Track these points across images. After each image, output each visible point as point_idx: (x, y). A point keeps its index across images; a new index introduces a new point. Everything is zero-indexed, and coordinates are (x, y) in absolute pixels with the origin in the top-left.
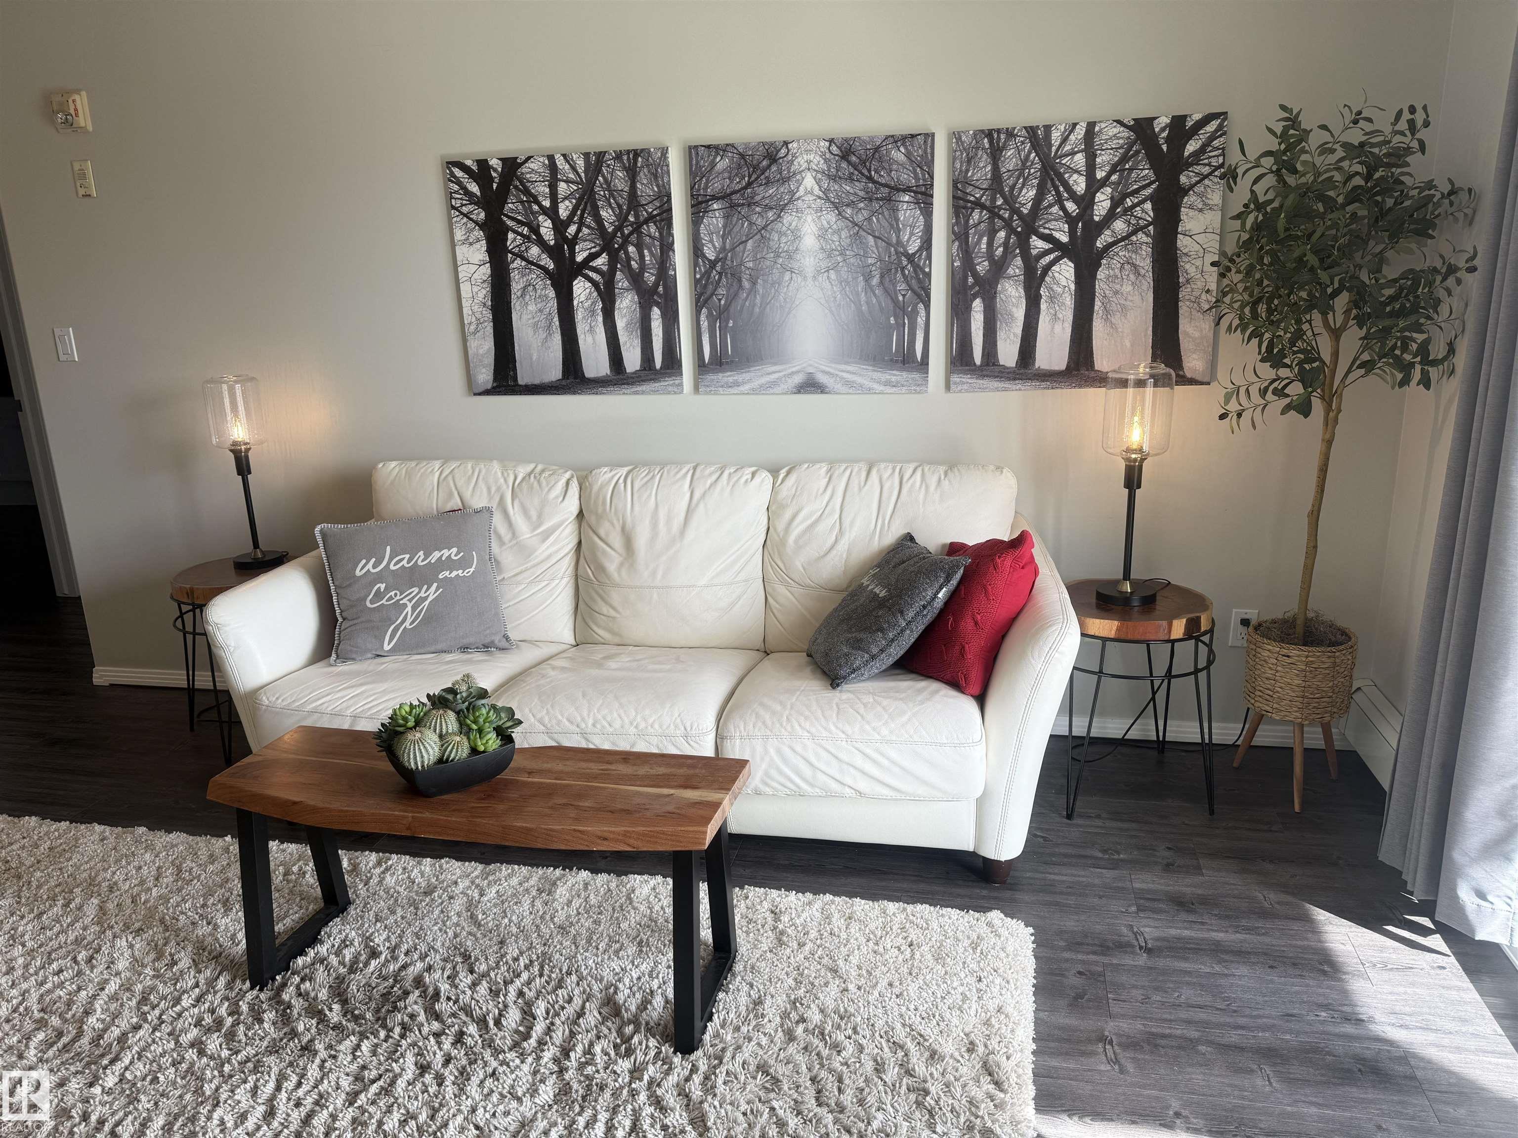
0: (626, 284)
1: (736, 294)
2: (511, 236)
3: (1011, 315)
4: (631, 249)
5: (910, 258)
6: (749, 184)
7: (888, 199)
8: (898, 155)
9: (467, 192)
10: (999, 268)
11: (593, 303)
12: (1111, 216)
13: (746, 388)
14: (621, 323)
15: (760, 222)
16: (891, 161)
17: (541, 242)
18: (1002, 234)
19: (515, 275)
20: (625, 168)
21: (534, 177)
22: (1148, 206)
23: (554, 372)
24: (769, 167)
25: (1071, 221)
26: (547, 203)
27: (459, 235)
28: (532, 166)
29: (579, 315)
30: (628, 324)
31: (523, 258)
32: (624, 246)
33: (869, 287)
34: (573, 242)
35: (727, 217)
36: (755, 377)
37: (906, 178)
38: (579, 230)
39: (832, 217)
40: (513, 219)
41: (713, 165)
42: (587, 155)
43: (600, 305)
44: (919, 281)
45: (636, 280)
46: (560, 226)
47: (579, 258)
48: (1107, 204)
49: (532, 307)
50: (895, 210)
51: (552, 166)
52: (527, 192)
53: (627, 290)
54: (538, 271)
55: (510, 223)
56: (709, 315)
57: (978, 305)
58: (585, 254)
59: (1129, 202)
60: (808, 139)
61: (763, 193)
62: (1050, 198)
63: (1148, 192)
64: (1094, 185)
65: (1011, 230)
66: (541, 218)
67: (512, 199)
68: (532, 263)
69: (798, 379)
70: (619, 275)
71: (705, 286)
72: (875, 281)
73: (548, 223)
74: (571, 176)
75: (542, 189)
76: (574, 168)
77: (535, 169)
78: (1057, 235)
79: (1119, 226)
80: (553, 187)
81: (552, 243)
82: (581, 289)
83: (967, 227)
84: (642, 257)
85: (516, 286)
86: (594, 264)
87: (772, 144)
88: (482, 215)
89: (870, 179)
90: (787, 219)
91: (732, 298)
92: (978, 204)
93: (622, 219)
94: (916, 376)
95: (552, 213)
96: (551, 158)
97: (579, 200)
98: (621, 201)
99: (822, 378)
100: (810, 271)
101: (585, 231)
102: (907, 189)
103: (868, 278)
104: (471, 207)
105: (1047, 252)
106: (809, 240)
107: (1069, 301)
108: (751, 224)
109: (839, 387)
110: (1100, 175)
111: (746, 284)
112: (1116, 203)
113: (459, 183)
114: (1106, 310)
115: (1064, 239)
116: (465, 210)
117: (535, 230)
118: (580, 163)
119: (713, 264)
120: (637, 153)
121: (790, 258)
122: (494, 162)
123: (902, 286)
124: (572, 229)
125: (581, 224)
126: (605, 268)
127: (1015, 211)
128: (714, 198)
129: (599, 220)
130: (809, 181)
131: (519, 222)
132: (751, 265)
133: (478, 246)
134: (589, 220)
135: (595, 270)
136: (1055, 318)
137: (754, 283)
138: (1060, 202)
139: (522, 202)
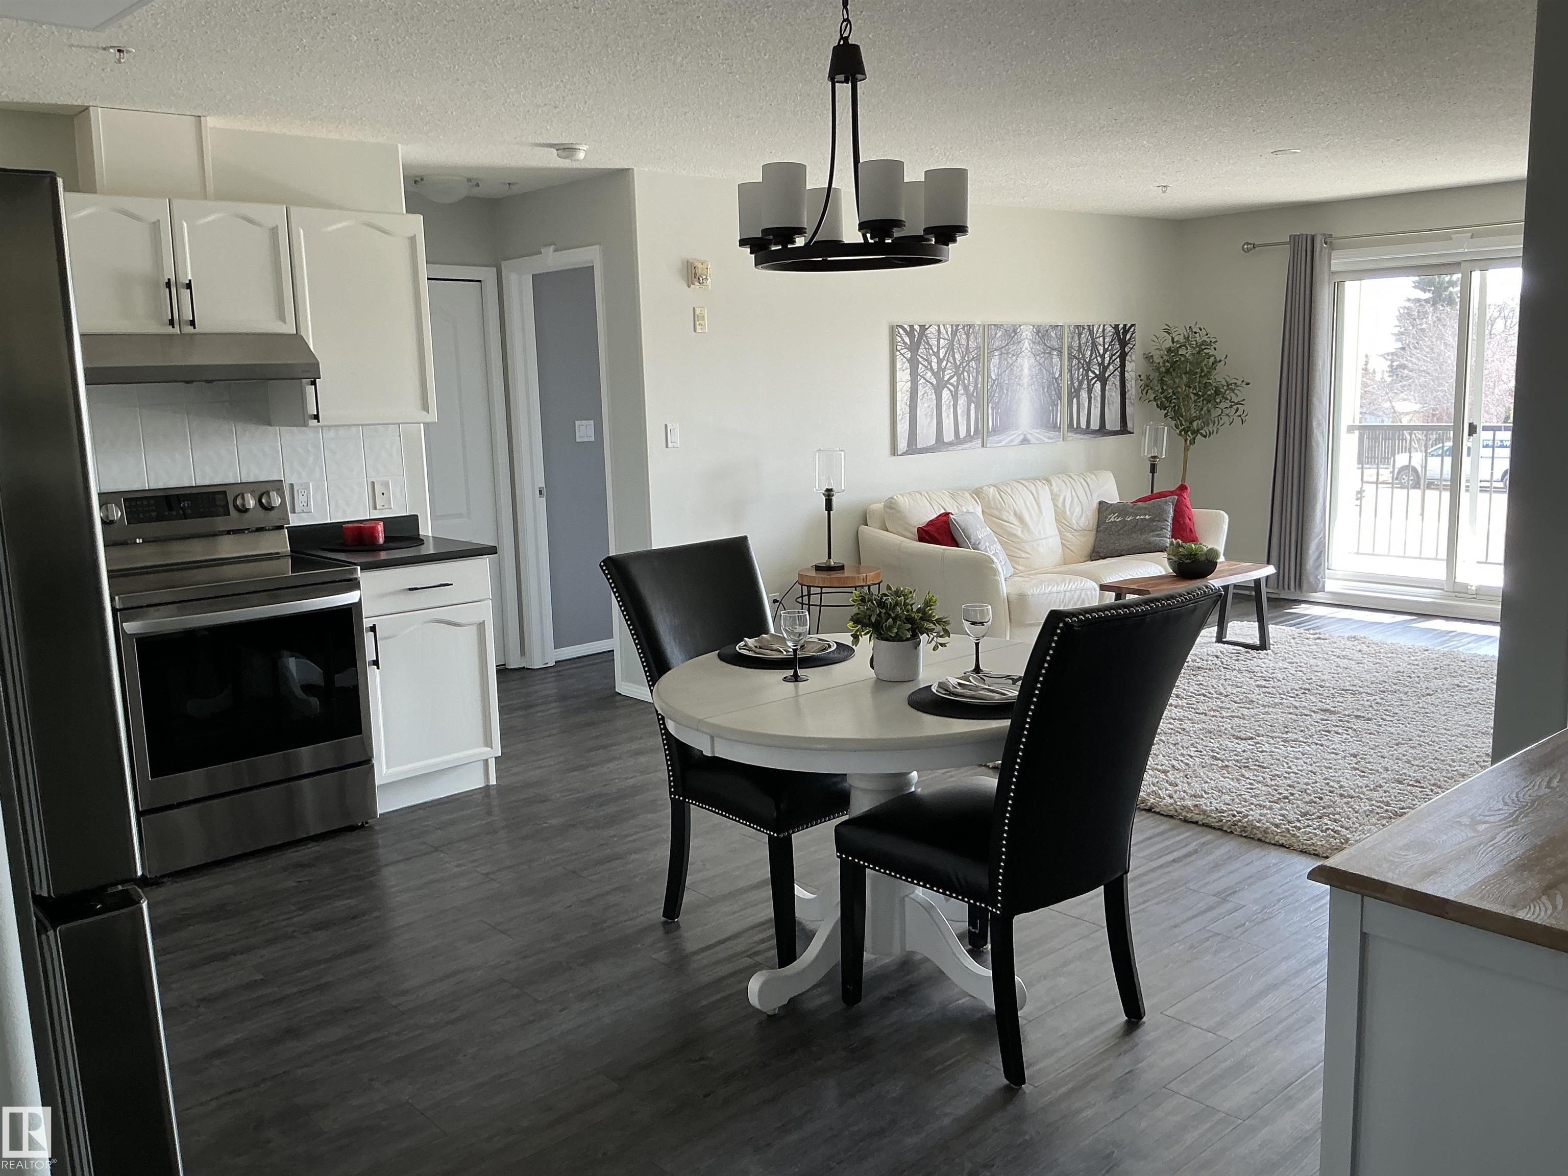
0: (962, 392)
1: (1002, 396)
2: (920, 366)
3: (1084, 405)
4: (966, 374)
5: (1056, 379)
6: (1008, 343)
7: (1050, 353)
8: (1053, 334)
9: (904, 343)
10: (1081, 383)
11: (950, 402)
12: (1109, 364)
13: (1003, 443)
14: (959, 412)
15: (1011, 362)
16: (1051, 337)
17: (932, 369)
18: (1081, 370)
19: (920, 387)
20: (965, 334)
21: (932, 336)
22: (1118, 359)
23: (932, 441)
24: (1014, 336)
25: (1099, 365)
26: (935, 350)
27: (899, 366)
28: (932, 330)
29: (944, 409)
30: (962, 412)
31: (925, 379)
32: (963, 373)
33: (1044, 393)
34: (944, 370)
35: (1000, 359)
36: (1005, 439)
37: (1055, 344)
38: (947, 364)
39: (1033, 360)
40: (921, 357)
41: (996, 334)
42: (952, 325)
43: (952, 403)
44: (1059, 390)
45: (966, 388)
46: (940, 361)
47: (946, 379)
48: (1108, 358)
49: (926, 405)
50: (1052, 358)
51: (939, 331)
52: (928, 344)
53: (963, 395)
54: (929, 385)
55: (920, 360)
56: (993, 409)
57: (1075, 400)
58: (948, 376)
59: (1114, 358)
60: (1026, 324)
61: (1012, 348)
62: (1094, 355)
63: (1118, 354)
64: (1105, 350)
65: (1084, 369)
66: (933, 357)
67: (922, 347)
68: (927, 381)
69: (1021, 437)
70: (960, 387)
71: (991, 393)
72: (1046, 390)
73: (935, 360)
74: (946, 336)
75: (934, 342)
76: (947, 332)
77: (932, 332)
78: (1096, 371)
79: (1111, 367)
80: (938, 341)
81: (936, 370)
82: (946, 393)
83: (1072, 367)
84: (969, 377)
85: (920, 394)
86: (951, 381)
87: (1015, 325)
88: (909, 355)
89: (1045, 344)
90: (1019, 360)
91: (1000, 398)
92: (1075, 356)
93: (963, 358)
94: (1057, 433)
95: (937, 354)
96: (939, 326)
97: (948, 349)
98: (963, 350)
99: (1029, 437)
100: (1026, 384)
101: (949, 364)
102: (1055, 349)
103: (1043, 390)
104: (906, 350)
105: (1093, 378)
106: (1026, 371)
107: (1099, 399)
108: (1008, 363)
109: (1033, 440)
110: (1106, 346)
111: (1005, 391)
112: (1111, 358)
113: (901, 337)
114: (1109, 404)
115: (1098, 373)
116: (902, 352)
117: (930, 364)
118: (950, 330)
119: (994, 381)
120: (970, 326)
121: (1020, 379)
122: (917, 327)
123: (1053, 393)
124: (944, 363)
125: (948, 361)
126: (955, 383)
127: (1085, 360)
128: (996, 350)
129: (954, 359)
130: (1026, 344)
131: (924, 359)
132: (1007, 382)
133: (906, 371)
134: (951, 359)
135: (952, 385)
136: (1096, 407)
137: (1007, 390)
138: (1096, 357)
139: (926, 348)
